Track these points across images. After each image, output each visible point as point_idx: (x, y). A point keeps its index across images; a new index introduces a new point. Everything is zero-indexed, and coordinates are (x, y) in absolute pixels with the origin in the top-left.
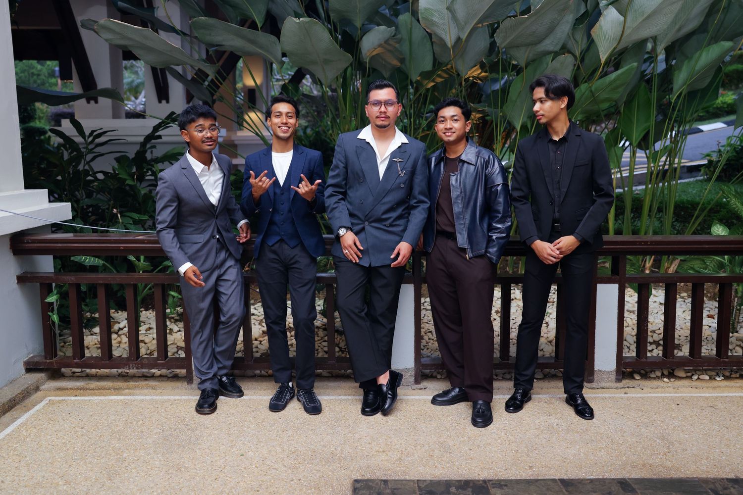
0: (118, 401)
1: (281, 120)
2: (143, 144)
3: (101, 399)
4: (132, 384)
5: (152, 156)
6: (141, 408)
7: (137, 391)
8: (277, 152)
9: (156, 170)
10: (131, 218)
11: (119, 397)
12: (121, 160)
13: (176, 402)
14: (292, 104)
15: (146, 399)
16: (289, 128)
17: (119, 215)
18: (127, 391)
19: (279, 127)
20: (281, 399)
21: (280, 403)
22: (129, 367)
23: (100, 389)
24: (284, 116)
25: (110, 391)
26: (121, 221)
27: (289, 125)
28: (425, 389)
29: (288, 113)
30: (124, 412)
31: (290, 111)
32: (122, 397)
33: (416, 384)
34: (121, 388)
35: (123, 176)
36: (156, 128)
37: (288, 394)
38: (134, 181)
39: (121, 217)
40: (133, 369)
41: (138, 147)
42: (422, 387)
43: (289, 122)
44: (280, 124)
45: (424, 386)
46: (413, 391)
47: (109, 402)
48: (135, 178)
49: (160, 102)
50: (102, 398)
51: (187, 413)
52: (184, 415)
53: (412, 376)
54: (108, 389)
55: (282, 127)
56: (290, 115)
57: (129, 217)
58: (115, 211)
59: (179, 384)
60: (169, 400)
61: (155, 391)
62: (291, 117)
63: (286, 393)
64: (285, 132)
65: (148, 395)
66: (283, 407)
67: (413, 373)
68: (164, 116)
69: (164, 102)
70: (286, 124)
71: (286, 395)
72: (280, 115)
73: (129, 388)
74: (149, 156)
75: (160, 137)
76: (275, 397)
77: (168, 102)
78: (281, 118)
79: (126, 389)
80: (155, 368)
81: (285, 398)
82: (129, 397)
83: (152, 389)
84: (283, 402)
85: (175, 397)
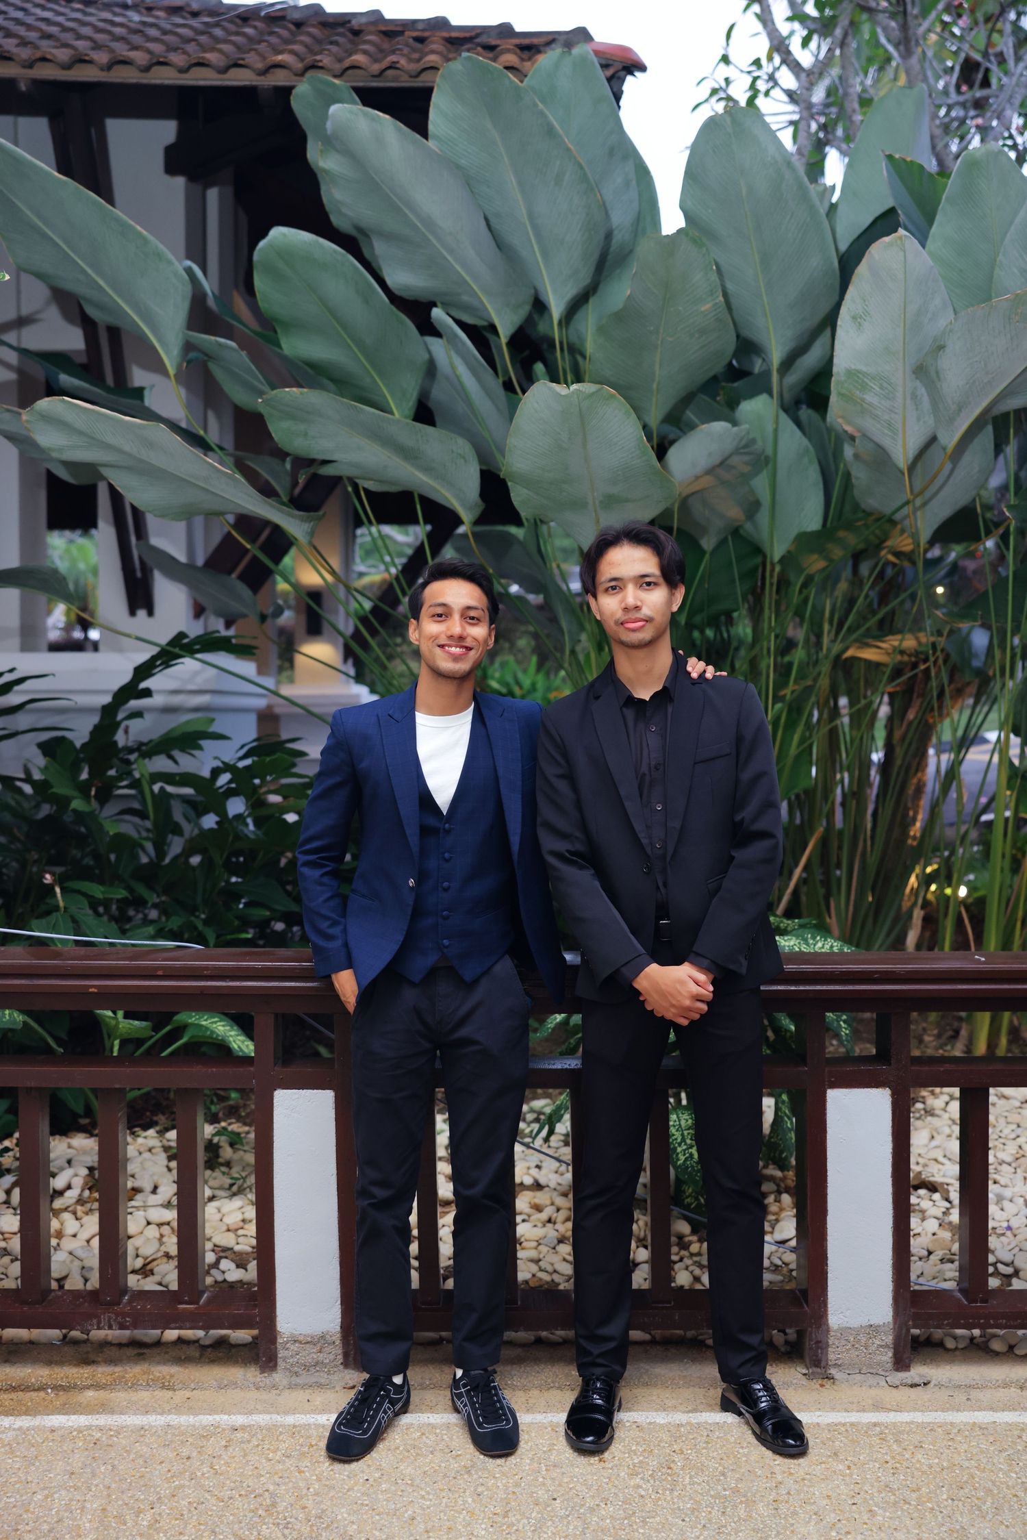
0: (70, 1434)
1: (448, 629)
2: (109, 712)
3: (20, 1428)
4: (102, 1372)
5: (127, 739)
6: (141, 1461)
7: (120, 1396)
8: (431, 712)
9: (142, 775)
10: (85, 895)
11: (73, 1417)
12: (54, 748)
13: (239, 1435)
14: (480, 585)
15: (151, 1427)
16: (469, 649)
17: (58, 890)
18: (90, 1394)
19: (442, 646)
20: (362, 1423)
21: (356, 1434)
22: (99, 1323)
23: (14, 1389)
24: (456, 617)
25: (42, 1394)
26: (61, 904)
27: (469, 643)
28: (925, 1384)
29: (469, 608)
30: (94, 1475)
31: (473, 603)
32: (81, 1420)
33: (897, 1370)
34: (75, 1387)
35: (61, 789)
36: (144, 671)
37: (386, 1405)
38: (89, 802)
39: (62, 893)
40: (110, 1328)
41: (95, 719)
42: (917, 1380)
43: (468, 635)
44: (443, 640)
45: (921, 1376)
46: (894, 1390)
47: (47, 1439)
48: (93, 793)
49: (132, 613)
50: (24, 1422)
51: (276, 1479)
52: (271, 1488)
53: (887, 1346)
54: (39, 1390)
55: (450, 646)
56: (472, 614)
57: (79, 892)
58: (48, 878)
59: (235, 1373)
60: (215, 1430)
61: (170, 1393)
62: (475, 621)
63: (380, 1405)
64: (456, 658)
65: (155, 1411)
66: (366, 1447)
67: (889, 1339)
68: (164, 639)
69: (142, 613)
70: (461, 638)
71: (377, 1411)
72: (443, 614)
73: (97, 1386)
74: (120, 738)
75: (147, 693)
76: (348, 1413)
77: (151, 613)
78: (449, 623)
79: (88, 1388)
80: (172, 1325)
81: (374, 1418)
82: (102, 1420)
83: (163, 1387)
84: (365, 1432)
85: (233, 1417)
